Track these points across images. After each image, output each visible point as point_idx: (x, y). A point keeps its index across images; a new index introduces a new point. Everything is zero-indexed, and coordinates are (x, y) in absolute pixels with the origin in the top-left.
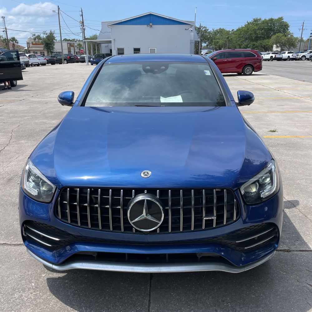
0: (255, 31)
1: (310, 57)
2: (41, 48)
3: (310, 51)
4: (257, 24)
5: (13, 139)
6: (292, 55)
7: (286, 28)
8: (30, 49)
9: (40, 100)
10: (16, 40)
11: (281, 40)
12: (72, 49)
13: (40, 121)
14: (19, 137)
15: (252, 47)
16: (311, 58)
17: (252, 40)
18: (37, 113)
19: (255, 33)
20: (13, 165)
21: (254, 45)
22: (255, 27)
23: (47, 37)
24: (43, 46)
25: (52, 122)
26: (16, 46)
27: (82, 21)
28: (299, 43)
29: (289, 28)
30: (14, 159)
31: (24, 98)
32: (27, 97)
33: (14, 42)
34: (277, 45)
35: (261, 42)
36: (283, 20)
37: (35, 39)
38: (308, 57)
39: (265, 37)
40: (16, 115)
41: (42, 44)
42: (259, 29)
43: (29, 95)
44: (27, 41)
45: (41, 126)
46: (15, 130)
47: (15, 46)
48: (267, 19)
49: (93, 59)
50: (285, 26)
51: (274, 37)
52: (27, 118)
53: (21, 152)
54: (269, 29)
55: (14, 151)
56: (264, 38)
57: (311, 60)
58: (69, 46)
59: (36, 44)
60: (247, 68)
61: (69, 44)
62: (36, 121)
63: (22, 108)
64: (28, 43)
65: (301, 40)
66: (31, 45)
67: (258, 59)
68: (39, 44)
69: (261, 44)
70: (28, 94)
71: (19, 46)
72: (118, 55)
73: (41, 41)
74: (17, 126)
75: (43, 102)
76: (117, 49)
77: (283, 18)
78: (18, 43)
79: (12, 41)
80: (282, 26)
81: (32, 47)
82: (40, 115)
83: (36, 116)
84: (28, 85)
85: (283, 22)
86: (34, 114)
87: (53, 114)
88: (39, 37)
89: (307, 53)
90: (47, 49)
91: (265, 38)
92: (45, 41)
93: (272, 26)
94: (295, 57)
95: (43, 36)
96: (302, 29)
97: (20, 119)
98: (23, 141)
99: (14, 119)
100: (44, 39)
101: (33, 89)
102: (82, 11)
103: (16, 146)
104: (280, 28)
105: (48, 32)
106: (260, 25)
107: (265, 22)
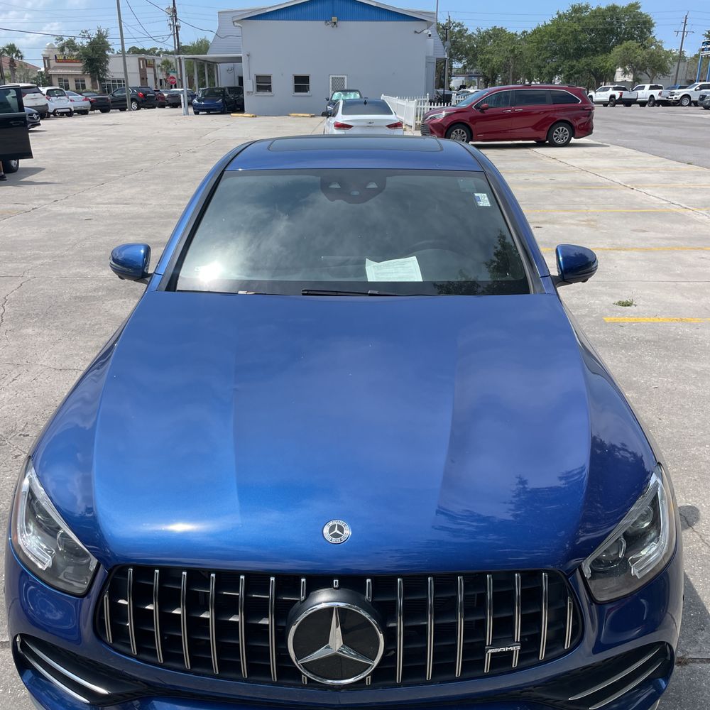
0: (575, 33)
1: (700, 99)
2: (77, 69)
3: (701, 84)
4: (579, 19)
5: (7, 325)
6: (660, 94)
7: (645, 28)
8: (51, 72)
9: (73, 210)
10: (18, 51)
11: (635, 57)
12: (150, 71)
13: (73, 271)
14: (21, 318)
15: (567, 73)
16: (701, 102)
17: (568, 56)
18: (66, 248)
19: (576, 39)
20: (6, 401)
21: (572, 67)
22: (575, 24)
23: (91, 43)
24: (81, 65)
25: (101, 274)
26: (17, 65)
27: (172, 6)
28: (676, 64)
29: (653, 29)
30: (6, 384)
31: (35, 204)
32: (42, 202)
33: (14, 55)
34: (625, 69)
35: (588, 60)
36: (639, 11)
37: (62, 49)
38: (695, 98)
39: (598, 49)
40: (14, 254)
41: (79, 59)
42: (583, 31)
43: (49, 195)
44: (44, 53)
45: (74, 285)
46: (12, 296)
47: (15, 65)
48: (603, 7)
49: (199, 100)
50: (645, 23)
51: (618, 50)
52: (39, 262)
53: (24, 361)
54: (606, 29)
55: (7, 359)
56: (595, 52)
57: (701, 105)
58: (143, 66)
59: (65, 61)
60: (559, 130)
61: (143, 63)
62: (64, 272)
63: (30, 233)
64: (46, 59)
65: (681, 58)
66: (53, 63)
67: (584, 110)
68: (71, 61)
69: (588, 65)
70: (45, 195)
71: (26, 64)
72: (258, 91)
73: (76, 53)
74: (16, 286)
75: (81, 217)
76: (254, 79)
77: (640, 5)
78: (22, 57)
79: (8, 53)
80: (639, 23)
81: (55, 68)
82: (71, 253)
83: (63, 256)
84: (44, 169)
85: (641, 14)
86: (58, 252)
87: (104, 253)
88: (71, 45)
89: (693, 89)
90: (92, 72)
91: (597, 52)
92: (85, 55)
93: (615, 23)
94: (665, 99)
95: (82, 42)
96: (684, 32)
97: (24, 265)
98: (30, 331)
99: (10, 265)
100: (83, 48)
101: (56, 181)
103: (13, 343)
104: (632, 28)
105: (94, 34)
106: (587, 20)
107: (598, 14)
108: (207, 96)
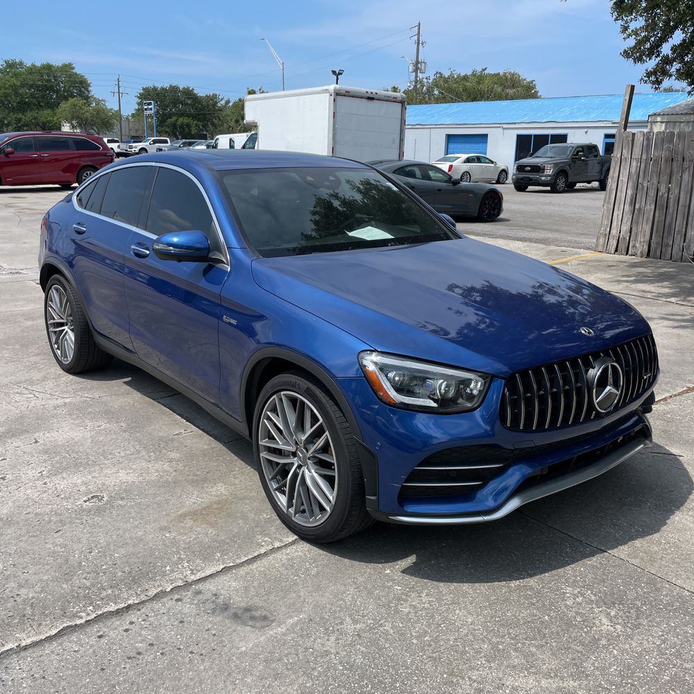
0: (15, 88)
3: (153, 139)
4: (16, 75)
6: (119, 147)
11: (84, 113)
15: (15, 126)
17: (13, 110)
19: (16, 94)
21: (19, 120)
22: (12, 79)
29: (90, 89)
34: (72, 124)
35: (34, 113)
38: (152, 151)
39: (42, 104)
42: (23, 86)
48: (38, 64)
51: (65, 106)
54: (46, 86)
56: (39, 107)
60: (87, 174)
65: (118, 115)
67: (106, 156)
69: (35, 118)
77: (73, 66)
80: (75, 82)
85: (76, 74)
89: (148, 143)
91: (42, 107)
93: (53, 80)
94: (124, 151)
96: (119, 92)
104: (70, 87)
106: (24, 76)
107: (32, 70)
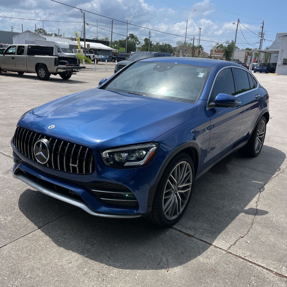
2: (221, 55)
8: (212, 55)
10: (202, 48)
12: (249, 57)
23: (229, 46)
24: (223, 53)
26: (201, 52)
27: (261, 32)
37: (218, 47)
41: (222, 52)
44: (211, 49)
58: (247, 55)
59: (218, 52)
61: (247, 53)
64: (212, 51)
66: (214, 52)
68: (220, 52)
71: (205, 53)
73: (222, 49)
78: (203, 50)
79: (199, 48)
81: (214, 54)
88: (221, 46)
90: (226, 56)
92: (225, 50)
95: (225, 45)
100: (225, 47)
102: (263, 23)
105: (230, 42)
108: (262, 66)
